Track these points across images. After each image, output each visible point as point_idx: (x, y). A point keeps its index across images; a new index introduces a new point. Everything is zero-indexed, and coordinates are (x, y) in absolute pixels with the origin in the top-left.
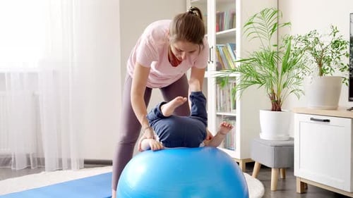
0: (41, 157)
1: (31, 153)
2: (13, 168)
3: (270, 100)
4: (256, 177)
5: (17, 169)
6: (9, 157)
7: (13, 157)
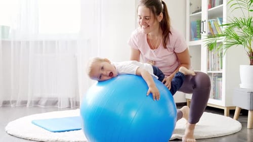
0: (78, 101)
1: (71, 97)
2: (58, 107)
3: (248, 57)
4: (237, 120)
5: (61, 107)
6: (56, 100)
7: (59, 100)
